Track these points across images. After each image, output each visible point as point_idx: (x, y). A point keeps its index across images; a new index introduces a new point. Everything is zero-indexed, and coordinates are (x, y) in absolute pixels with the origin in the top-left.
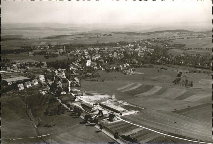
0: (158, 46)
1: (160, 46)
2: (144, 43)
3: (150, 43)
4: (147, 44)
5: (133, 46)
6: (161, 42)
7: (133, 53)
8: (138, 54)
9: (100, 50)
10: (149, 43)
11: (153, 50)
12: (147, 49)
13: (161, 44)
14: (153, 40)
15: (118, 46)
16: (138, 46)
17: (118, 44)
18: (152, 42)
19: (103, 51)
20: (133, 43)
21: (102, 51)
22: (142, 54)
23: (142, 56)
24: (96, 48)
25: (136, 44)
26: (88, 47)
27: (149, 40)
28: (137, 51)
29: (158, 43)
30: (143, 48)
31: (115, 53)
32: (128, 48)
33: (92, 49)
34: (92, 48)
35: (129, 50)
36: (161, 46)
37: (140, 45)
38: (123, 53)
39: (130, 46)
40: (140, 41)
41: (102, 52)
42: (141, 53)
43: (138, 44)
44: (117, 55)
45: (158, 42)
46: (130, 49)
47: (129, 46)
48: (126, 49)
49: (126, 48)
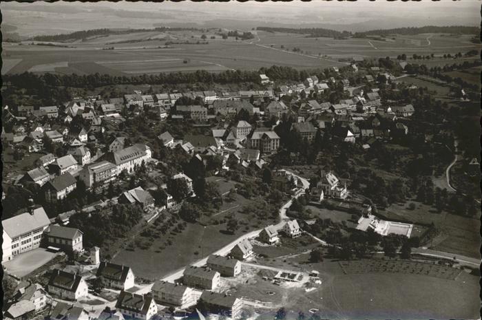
0: (426, 89)
1: (435, 92)
2: (369, 77)
3: (392, 78)
4: (382, 79)
5: (325, 86)
6: (435, 73)
7: (322, 125)
8: (350, 134)
9: (178, 108)
10: (387, 76)
11: (408, 110)
12: (385, 105)
13: (437, 84)
14: (403, 64)
15: (264, 87)
16: (345, 89)
17: (263, 76)
18: (398, 72)
19: (190, 112)
20: (326, 71)
21: (184, 109)
22: (363, 132)
23: (366, 146)
24: (165, 96)
25: (337, 78)
26: (131, 86)
27: (386, 63)
28: (344, 113)
29: (424, 77)
30: (366, 97)
31: (241, 124)
32: (303, 94)
33: (144, 97)
34: (149, 92)
35: (308, 107)
36: (439, 89)
37: (352, 84)
38: (277, 130)
39: (311, 84)
40: (354, 66)
41: (187, 114)
42: (361, 125)
43: (346, 81)
44: (250, 136)
45: (422, 74)
46: (313, 103)
47: (307, 85)
48: (293, 101)
49: (294, 95)
